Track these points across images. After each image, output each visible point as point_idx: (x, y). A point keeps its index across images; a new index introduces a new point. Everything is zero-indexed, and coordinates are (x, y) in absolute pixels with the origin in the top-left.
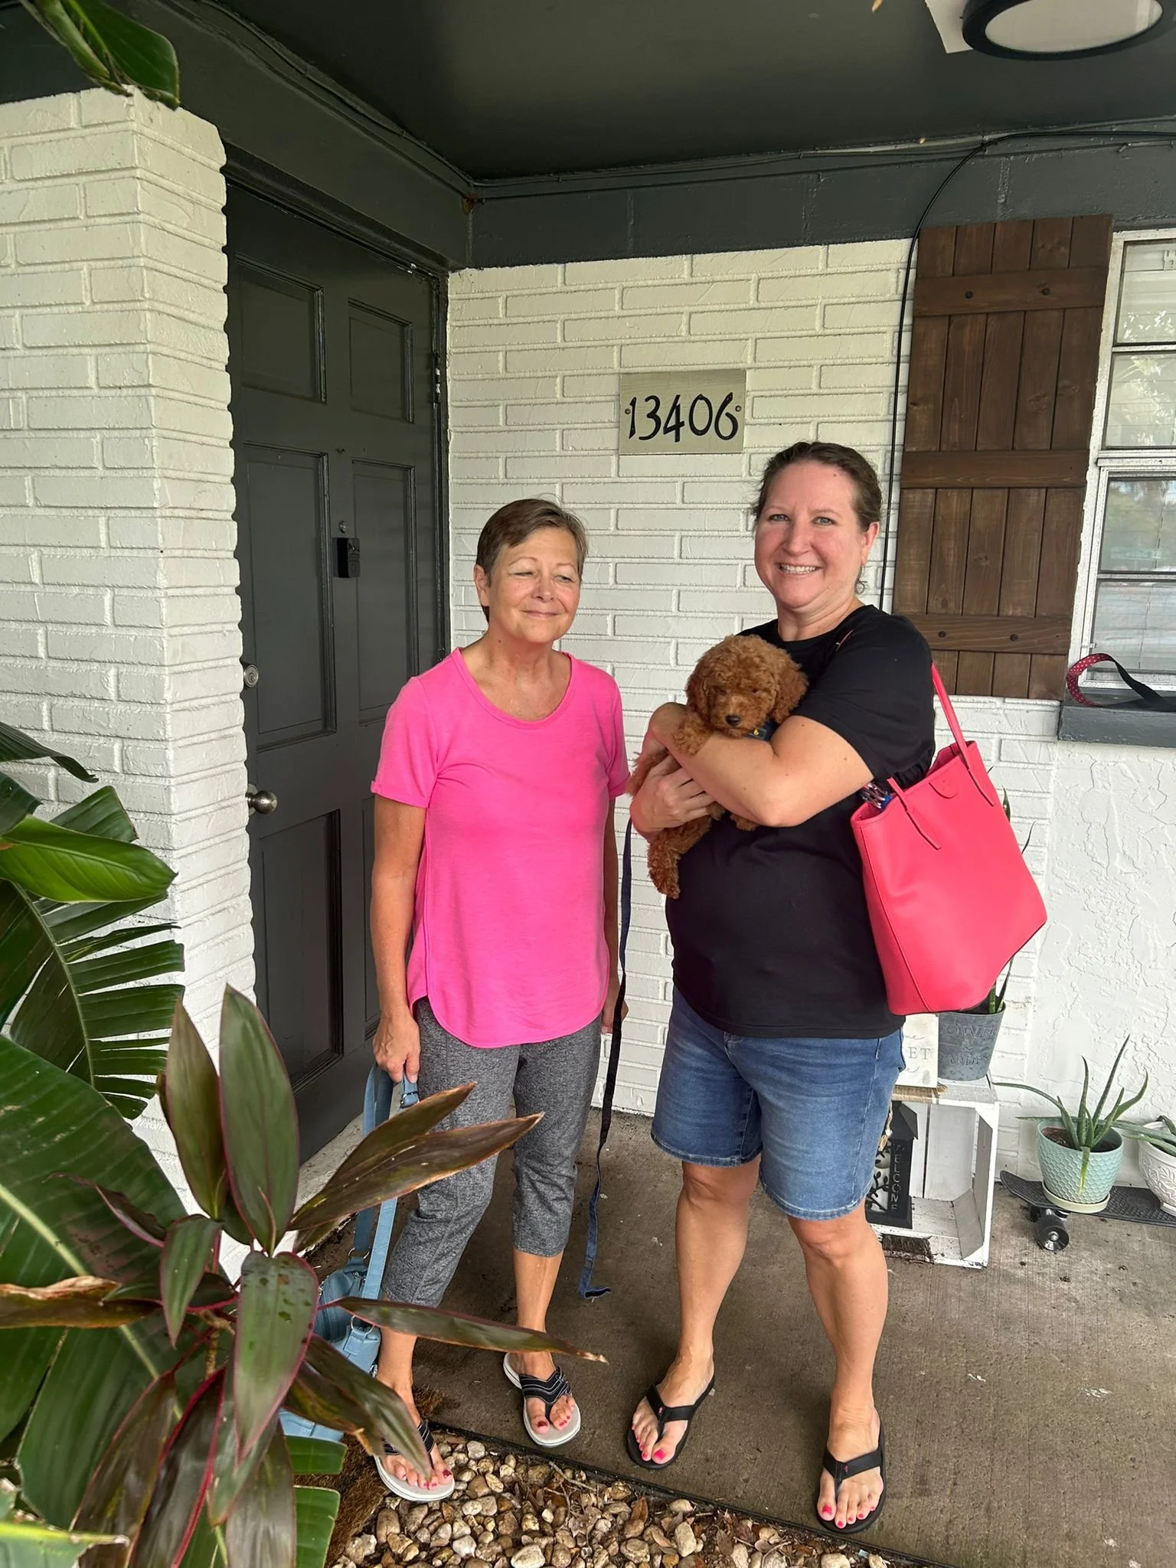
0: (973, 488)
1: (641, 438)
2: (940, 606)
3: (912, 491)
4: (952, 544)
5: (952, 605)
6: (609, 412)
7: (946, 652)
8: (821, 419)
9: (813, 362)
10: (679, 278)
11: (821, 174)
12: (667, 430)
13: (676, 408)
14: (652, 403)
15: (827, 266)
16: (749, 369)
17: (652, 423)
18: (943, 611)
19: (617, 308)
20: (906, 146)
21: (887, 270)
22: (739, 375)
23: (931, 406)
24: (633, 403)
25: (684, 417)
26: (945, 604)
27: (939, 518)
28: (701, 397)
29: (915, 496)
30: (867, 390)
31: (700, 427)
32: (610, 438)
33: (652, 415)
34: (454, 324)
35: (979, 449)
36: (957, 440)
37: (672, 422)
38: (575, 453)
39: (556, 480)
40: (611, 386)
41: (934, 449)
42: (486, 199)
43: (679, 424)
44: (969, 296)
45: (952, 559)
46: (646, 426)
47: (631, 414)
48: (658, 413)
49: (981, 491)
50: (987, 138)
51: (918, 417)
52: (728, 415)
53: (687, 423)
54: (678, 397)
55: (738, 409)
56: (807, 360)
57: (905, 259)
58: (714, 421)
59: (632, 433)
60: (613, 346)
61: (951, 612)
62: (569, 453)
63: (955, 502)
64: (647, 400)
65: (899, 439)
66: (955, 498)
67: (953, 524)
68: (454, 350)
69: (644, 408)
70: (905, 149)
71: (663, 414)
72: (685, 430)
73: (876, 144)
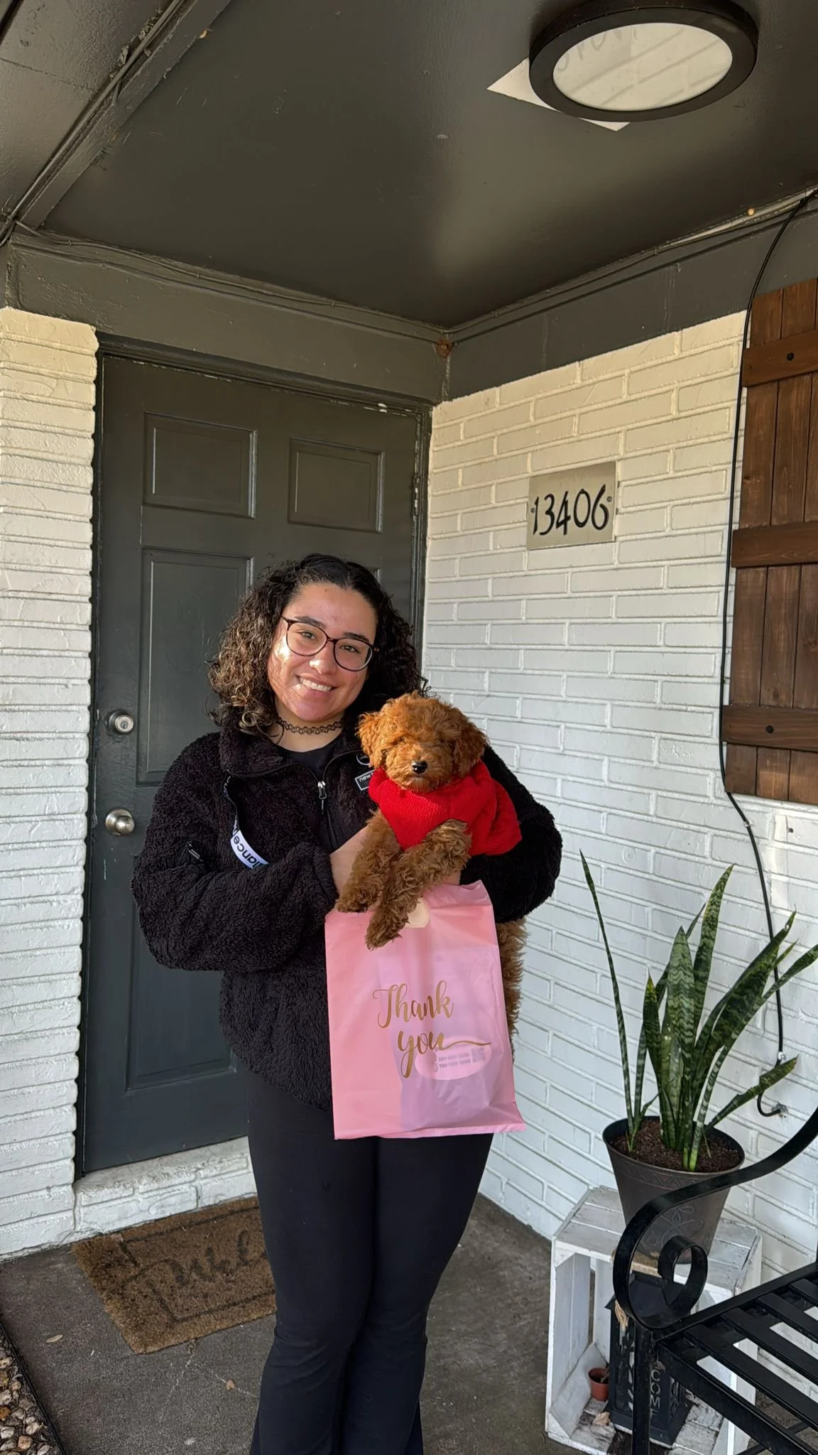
0: (801, 564)
1: (542, 534)
2: (771, 697)
3: (745, 570)
4: (782, 627)
5: (783, 697)
6: (522, 513)
7: (778, 751)
8: (676, 502)
9: (670, 446)
10: (574, 383)
11: (678, 264)
12: (558, 525)
13: (565, 503)
14: (549, 499)
15: (681, 351)
16: (619, 460)
17: (549, 517)
18: (772, 703)
19: (532, 418)
20: (740, 221)
21: (729, 345)
22: (610, 467)
23: (762, 477)
24: (537, 503)
25: (570, 513)
26: (776, 696)
27: (770, 598)
28: (583, 492)
29: (749, 575)
30: (714, 468)
31: (581, 520)
32: (522, 533)
33: (549, 512)
34: (436, 449)
35: (807, 520)
36: (786, 513)
37: (562, 518)
38: (502, 551)
39: (488, 576)
40: (524, 488)
41: (765, 524)
42: (458, 342)
43: (567, 518)
44: (790, 357)
45: (782, 644)
46: (545, 522)
47: (534, 514)
48: (553, 510)
49: (810, 567)
50: (808, 193)
51: (750, 492)
52: (602, 506)
53: (572, 518)
54: (566, 493)
55: (609, 499)
56: (665, 445)
57: (743, 332)
58: (591, 513)
59: (536, 529)
60: (527, 453)
61: (782, 705)
62: (499, 551)
63: (785, 579)
64: (546, 498)
65: (736, 517)
66: (785, 575)
67: (783, 605)
68: (435, 471)
69: (544, 505)
70: (740, 224)
71: (556, 510)
72: (571, 523)
73: (715, 225)
